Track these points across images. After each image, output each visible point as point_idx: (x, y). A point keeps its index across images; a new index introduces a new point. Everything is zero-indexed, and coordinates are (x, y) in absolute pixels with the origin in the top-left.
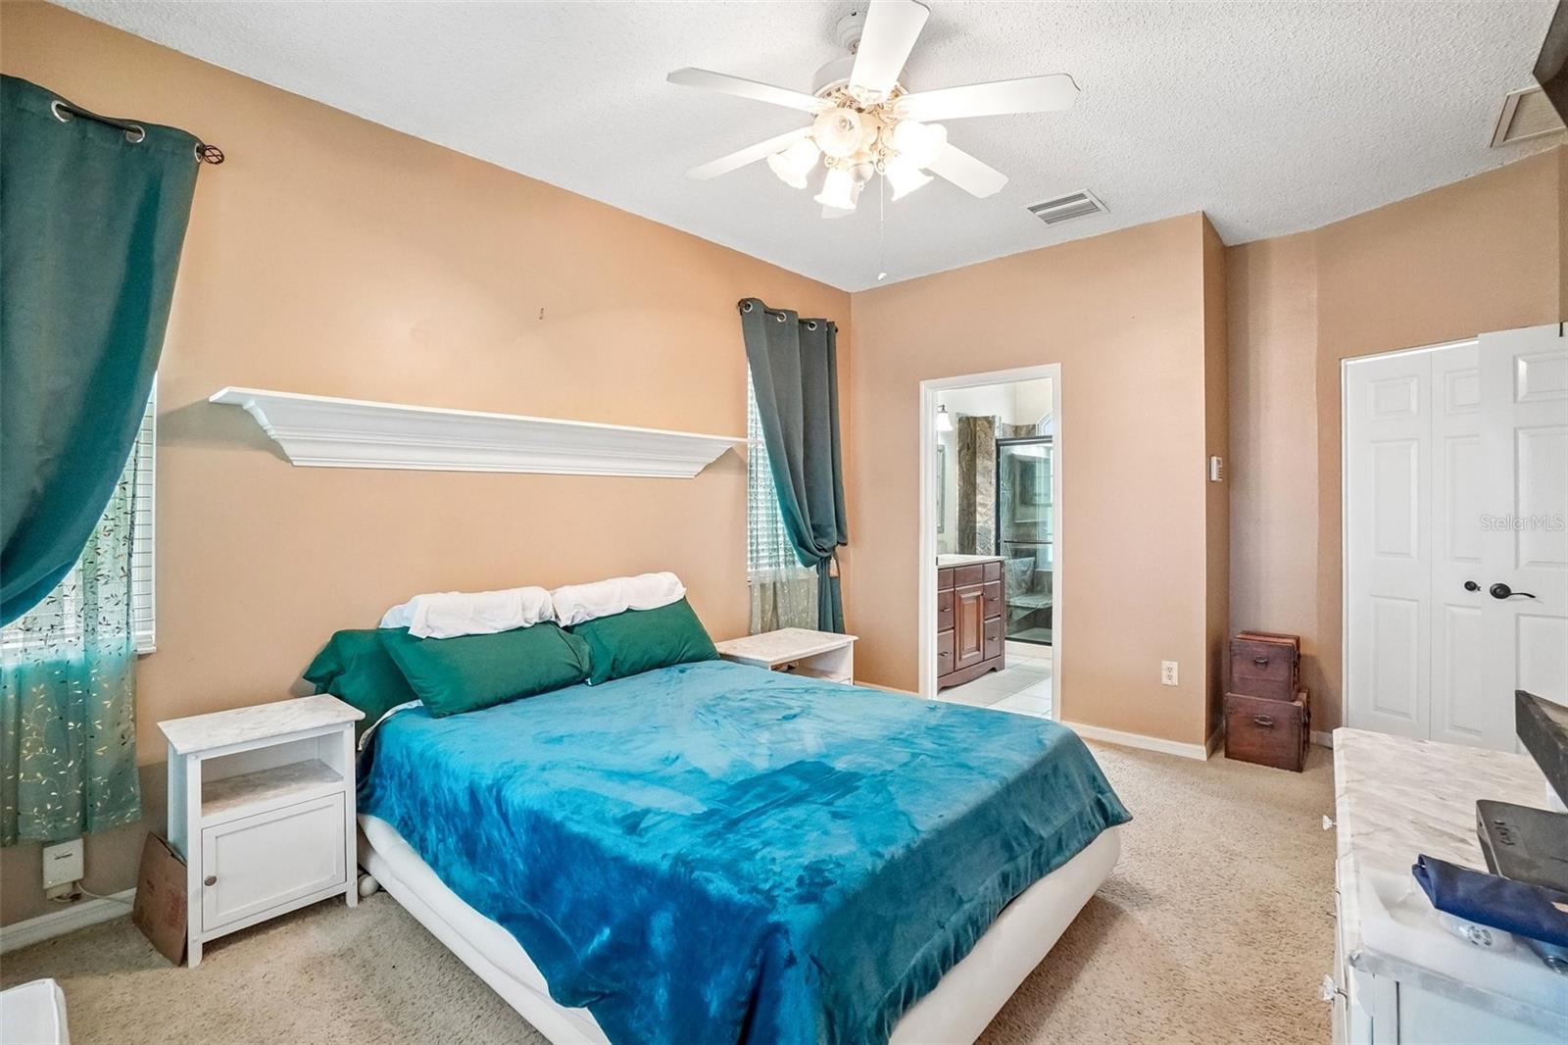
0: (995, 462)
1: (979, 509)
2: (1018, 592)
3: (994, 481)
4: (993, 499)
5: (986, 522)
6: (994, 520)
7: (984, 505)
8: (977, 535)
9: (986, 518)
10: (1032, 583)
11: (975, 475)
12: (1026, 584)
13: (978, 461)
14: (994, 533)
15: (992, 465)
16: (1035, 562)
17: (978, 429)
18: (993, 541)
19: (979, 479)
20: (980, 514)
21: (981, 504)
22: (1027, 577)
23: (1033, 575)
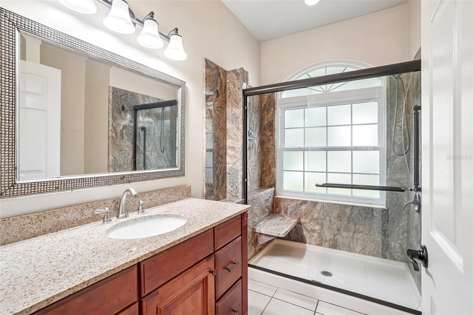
0: (241, 109)
1: (229, 152)
2: (263, 217)
3: (241, 126)
4: (241, 143)
5: (235, 163)
6: (241, 162)
7: (233, 148)
8: (228, 175)
9: (235, 160)
10: (273, 207)
11: (225, 121)
12: (269, 209)
13: (228, 110)
14: (241, 173)
15: (239, 112)
16: (275, 191)
17: (228, 81)
18: (240, 180)
19: (229, 125)
20: (230, 156)
21: (231, 148)
22: (269, 204)
23: (273, 201)
